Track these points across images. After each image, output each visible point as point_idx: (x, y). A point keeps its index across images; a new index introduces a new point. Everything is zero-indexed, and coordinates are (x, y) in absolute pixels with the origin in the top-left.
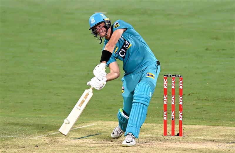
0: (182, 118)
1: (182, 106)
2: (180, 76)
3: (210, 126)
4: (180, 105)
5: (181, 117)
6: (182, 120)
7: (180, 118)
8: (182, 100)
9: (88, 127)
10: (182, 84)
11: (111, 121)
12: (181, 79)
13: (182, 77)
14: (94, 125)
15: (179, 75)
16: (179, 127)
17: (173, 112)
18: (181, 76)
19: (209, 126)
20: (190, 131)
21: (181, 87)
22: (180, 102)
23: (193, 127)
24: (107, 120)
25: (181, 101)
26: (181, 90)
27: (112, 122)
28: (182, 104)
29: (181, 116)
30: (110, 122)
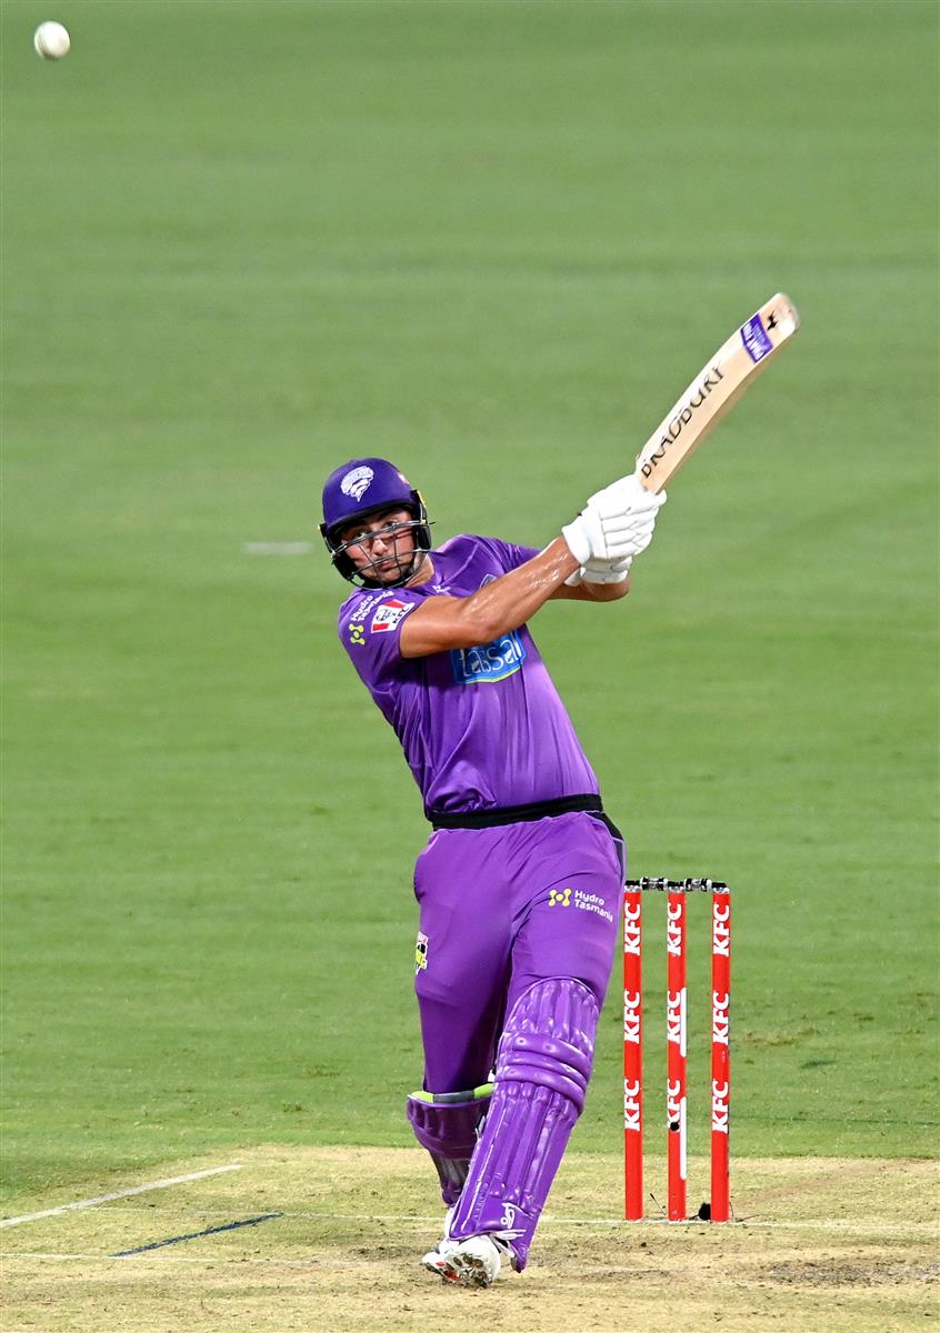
0: (725, 1119)
1: (727, 1054)
2: (714, 885)
3: (884, 1162)
4: (719, 1047)
5: (720, 1115)
6: (725, 1129)
7: (715, 1117)
8: (725, 1020)
9: (204, 1180)
10: (725, 932)
11: (331, 1144)
12: (724, 901)
13: (726, 889)
14: (238, 1167)
15: (709, 882)
16: (710, 1167)
17: (672, 1087)
18: (723, 886)
19: (877, 1162)
20: (773, 1192)
21: (721, 949)
22: (715, 1029)
23: (787, 1166)
24: (308, 1142)
25: (721, 1026)
26: (722, 965)
27: (339, 1148)
28: (725, 1041)
29: (724, 1109)
30: (325, 1153)
